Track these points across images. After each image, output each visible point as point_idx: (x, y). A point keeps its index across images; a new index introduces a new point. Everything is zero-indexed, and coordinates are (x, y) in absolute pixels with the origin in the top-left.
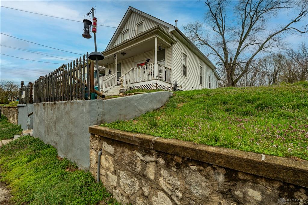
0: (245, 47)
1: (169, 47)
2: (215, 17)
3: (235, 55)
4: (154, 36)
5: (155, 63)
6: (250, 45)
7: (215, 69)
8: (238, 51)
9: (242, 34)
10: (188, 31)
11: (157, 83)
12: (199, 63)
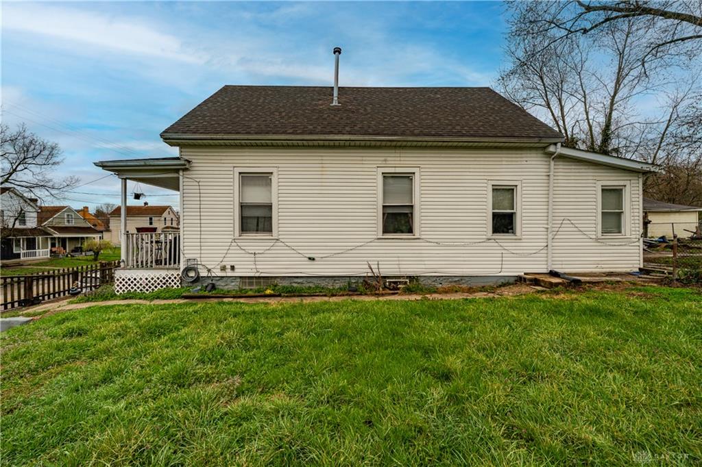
11: (115, 277)
12: (375, 166)
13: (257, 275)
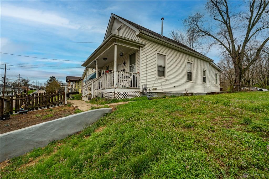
0: (256, 32)
1: (138, 51)
2: (216, 5)
3: (243, 42)
4: (114, 44)
5: (115, 71)
6: (264, 29)
7: (212, 61)
8: (247, 38)
9: (251, 19)
10: (188, 24)
11: (115, 92)
12: (186, 59)
13: (162, 92)
